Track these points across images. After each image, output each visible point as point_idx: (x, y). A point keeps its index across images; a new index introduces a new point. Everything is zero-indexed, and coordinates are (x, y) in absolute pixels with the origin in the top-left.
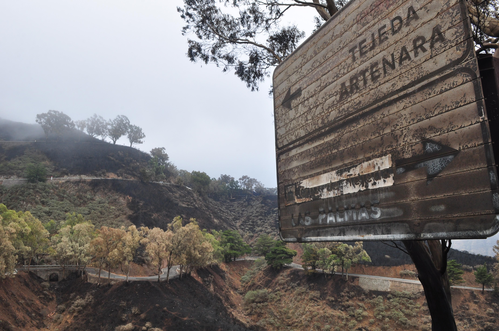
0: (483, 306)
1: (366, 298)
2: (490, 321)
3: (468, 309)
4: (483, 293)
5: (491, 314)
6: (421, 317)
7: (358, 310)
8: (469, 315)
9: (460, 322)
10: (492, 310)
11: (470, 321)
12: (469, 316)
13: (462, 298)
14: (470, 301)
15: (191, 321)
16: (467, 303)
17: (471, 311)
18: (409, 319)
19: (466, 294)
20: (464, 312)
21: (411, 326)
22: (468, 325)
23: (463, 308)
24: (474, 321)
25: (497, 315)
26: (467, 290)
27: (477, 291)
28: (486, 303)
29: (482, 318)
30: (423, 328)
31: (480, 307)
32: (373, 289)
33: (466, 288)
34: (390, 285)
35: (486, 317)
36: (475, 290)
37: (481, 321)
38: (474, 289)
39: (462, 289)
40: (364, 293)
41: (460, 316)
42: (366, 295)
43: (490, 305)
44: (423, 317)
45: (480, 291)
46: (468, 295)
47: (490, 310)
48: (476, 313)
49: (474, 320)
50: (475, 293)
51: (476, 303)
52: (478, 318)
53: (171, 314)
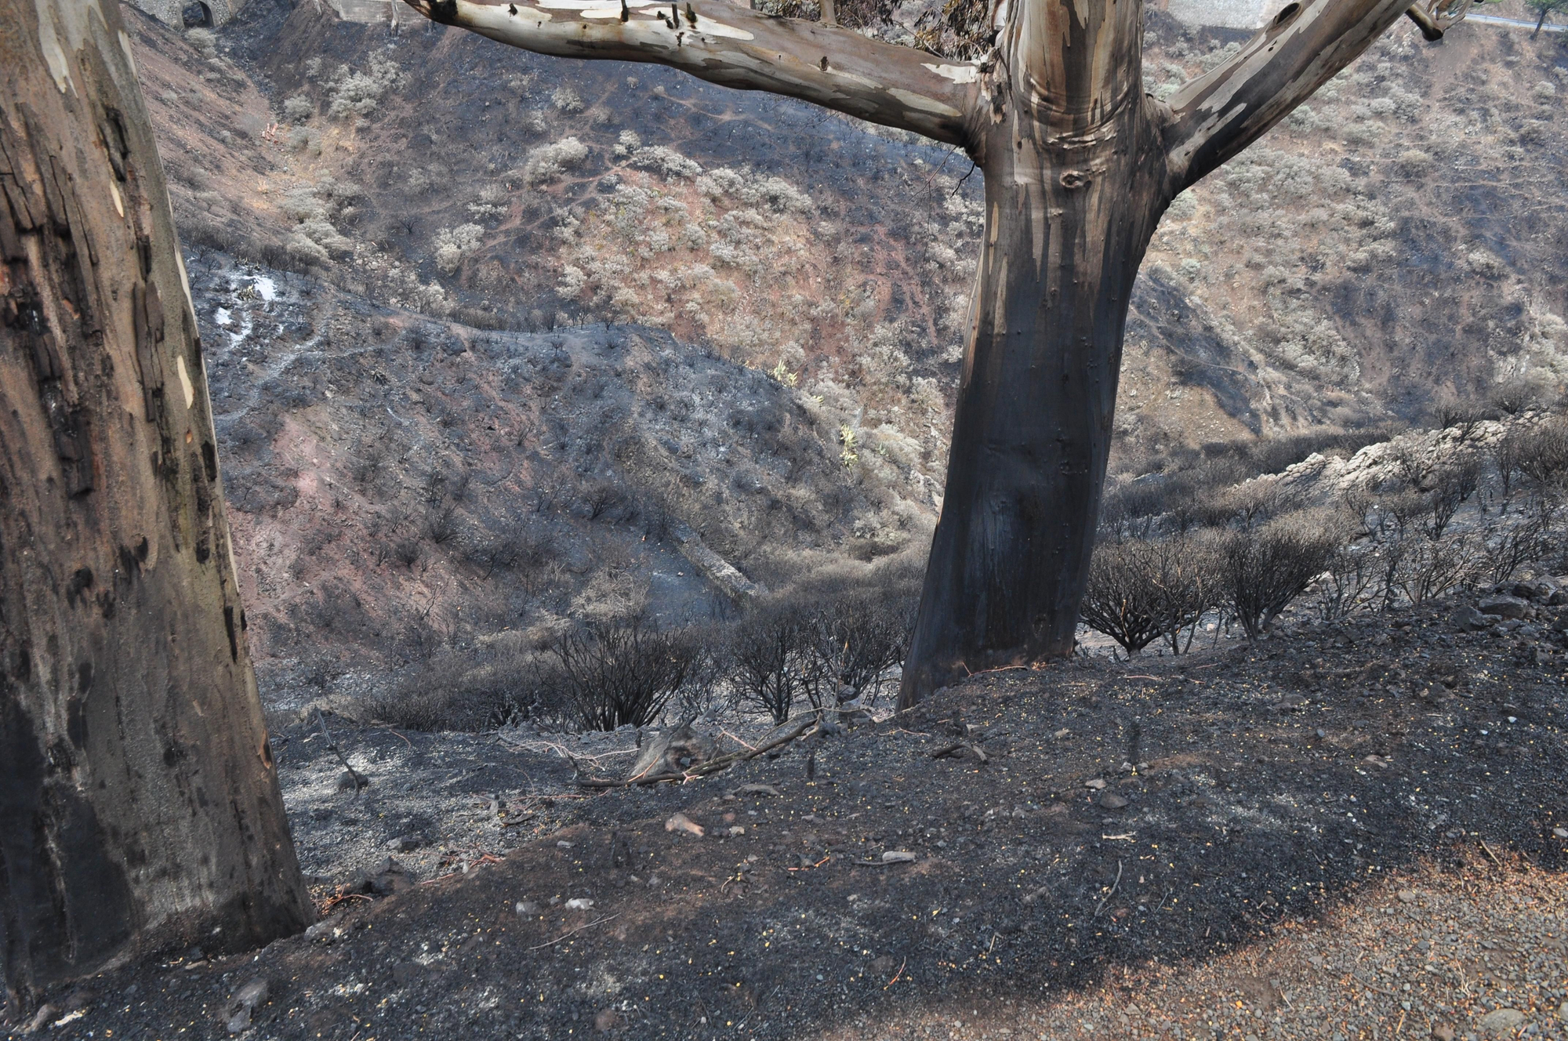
0: (1527, 73)
1: (1191, 49)
2: (1539, 117)
3: (1483, 83)
4: (1533, 36)
5: (1546, 97)
6: (1348, 103)
7: (1165, 86)
8: (1485, 98)
9: (1458, 119)
10: (1549, 88)
11: (1485, 114)
12: (1485, 102)
13: (1474, 51)
14: (1493, 60)
15: (746, 123)
16: (1485, 65)
17: (1493, 87)
18: (1314, 109)
19: (1488, 37)
20: (1473, 90)
21: (1318, 127)
22: (1479, 125)
23: (1473, 78)
24: (1497, 116)
25: (1559, 101)
26: (1491, 26)
27: (1519, 30)
28: (1538, 68)
29: (1517, 107)
30: (1350, 134)
31: (1518, 77)
32: (1211, 20)
33: (1491, 20)
34: (1264, 11)
35: (1529, 107)
36: (1515, 29)
37: (1513, 115)
38: (1512, 24)
39: (1478, 25)
40: (1185, 35)
41: (1460, 101)
42: (1189, 40)
43: (1548, 73)
44: (1355, 103)
45: (1528, 32)
46: (1491, 42)
47: (1544, 87)
48: (1503, 94)
49: (1494, 111)
50: (1512, 36)
51: (1509, 65)
52: (1508, 107)
53: (681, 105)
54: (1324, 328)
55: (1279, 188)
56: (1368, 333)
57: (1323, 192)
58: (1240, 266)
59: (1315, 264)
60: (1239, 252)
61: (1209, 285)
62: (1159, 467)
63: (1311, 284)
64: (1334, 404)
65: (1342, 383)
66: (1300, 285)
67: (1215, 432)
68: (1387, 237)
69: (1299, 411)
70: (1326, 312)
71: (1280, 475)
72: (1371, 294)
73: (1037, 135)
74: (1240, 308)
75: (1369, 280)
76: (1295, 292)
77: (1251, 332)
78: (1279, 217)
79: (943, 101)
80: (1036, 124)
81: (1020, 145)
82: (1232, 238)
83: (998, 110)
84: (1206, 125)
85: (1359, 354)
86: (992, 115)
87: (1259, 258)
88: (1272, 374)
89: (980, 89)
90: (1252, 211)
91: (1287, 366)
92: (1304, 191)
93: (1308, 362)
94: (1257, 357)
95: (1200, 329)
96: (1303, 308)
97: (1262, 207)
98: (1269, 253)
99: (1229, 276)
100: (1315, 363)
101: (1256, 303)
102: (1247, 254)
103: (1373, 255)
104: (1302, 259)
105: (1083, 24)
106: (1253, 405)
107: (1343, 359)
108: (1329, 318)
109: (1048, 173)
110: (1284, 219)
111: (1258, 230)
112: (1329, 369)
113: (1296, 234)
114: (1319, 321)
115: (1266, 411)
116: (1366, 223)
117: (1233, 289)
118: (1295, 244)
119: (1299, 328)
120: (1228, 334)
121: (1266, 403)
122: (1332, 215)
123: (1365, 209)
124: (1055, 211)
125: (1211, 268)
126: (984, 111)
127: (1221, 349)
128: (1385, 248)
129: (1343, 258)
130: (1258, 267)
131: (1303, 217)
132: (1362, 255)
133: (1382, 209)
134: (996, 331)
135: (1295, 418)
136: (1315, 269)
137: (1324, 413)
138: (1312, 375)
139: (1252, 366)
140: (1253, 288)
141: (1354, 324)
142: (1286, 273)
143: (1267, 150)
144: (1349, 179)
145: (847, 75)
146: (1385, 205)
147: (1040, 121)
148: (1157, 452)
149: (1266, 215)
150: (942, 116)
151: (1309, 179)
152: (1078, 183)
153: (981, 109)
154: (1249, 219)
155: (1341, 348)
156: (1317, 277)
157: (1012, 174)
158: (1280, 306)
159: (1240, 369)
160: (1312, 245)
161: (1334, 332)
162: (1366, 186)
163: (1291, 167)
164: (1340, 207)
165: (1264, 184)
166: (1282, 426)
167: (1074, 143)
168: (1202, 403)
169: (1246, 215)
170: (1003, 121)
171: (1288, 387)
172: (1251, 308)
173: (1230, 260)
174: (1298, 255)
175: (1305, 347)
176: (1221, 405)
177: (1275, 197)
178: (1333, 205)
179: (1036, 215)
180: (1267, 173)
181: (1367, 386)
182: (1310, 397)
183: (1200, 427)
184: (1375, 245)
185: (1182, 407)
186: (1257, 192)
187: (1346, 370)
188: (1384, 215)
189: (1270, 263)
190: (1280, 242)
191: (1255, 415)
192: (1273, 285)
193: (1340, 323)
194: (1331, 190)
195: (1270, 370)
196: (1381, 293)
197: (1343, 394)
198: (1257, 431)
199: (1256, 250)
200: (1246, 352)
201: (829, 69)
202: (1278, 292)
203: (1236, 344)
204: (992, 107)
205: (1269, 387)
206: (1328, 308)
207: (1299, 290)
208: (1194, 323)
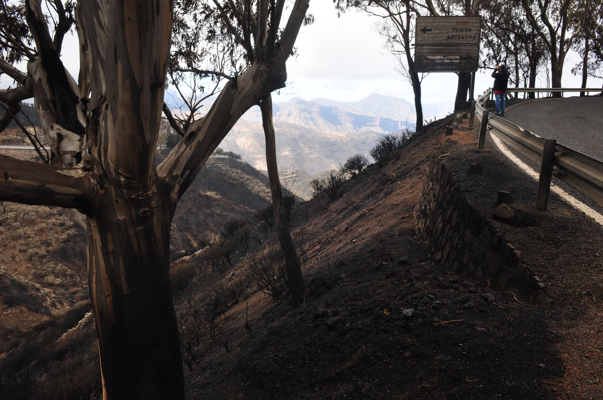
54: (60, 267)
55: (23, 219)
56: (78, 263)
57: (41, 217)
58: (16, 253)
59: (47, 244)
60: (14, 247)
61: (6, 264)
62: (16, 345)
63: (47, 251)
64: (75, 293)
65: (75, 284)
66: (45, 253)
67: (32, 321)
68: (71, 228)
69: (63, 300)
70: (58, 260)
71: (77, 327)
72: (73, 249)
73: (126, 196)
74: (23, 268)
75: (71, 244)
76: (43, 257)
77: (31, 277)
78: (27, 230)
79: (73, 187)
80: (124, 190)
81: (117, 202)
82: (9, 243)
83: (102, 187)
84: (178, 181)
85: (77, 272)
86: (100, 190)
87: (24, 248)
88: (47, 290)
89: (89, 179)
90: (14, 230)
91: (50, 285)
92: (33, 218)
93: (58, 281)
94: (38, 286)
95: (10, 282)
96: (49, 262)
97: (18, 228)
98: (27, 245)
99: (13, 258)
100: (61, 280)
101: (29, 265)
102: (18, 247)
103: (69, 235)
104: (42, 243)
105: (148, 142)
106: (44, 305)
107: (72, 276)
108: (61, 262)
109: (133, 212)
110: (29, 230)
111: (20, 237)
112: (67, 281)
113: (36, 235)
114: (57, 265)
115: (50, 305)
116: (62, 225)
117: (17, 262)
118: (37, 238)
119: (50, 269)
120: (23, 280)
121: (49, 302)
122: (48, 225)
123: (60, 220)
124: (140, 229)
125: (4, 256)
126: (95, 188)
127: (22, 287)
128: (72, 232)
129: (58, 239)
130: (25, 251)
131: (36, 228)
132: (64, 236)
133: (66, 218)
134: (125, 293)
135: (62, 304)
136: (48, 246)
137: (73, 298)
138: (61, 285)
139: (38, 290)
140: (25, 260)
141: (71, 262)
142: (37, 250)
143: (13, 206)
144: (50, 210)
145: (20, 181)
146: (67, 216)
147: (126, 189)
148: (9, 339)
149: (21, 230)
150: (73, 195)
151: (34, 213)
152: (148, 213)
153: (93, 188)
154: (14, 234)
155: (69, 272)
156: (50, 248)
157: (116, 216)
158: (39, 263)
159: (33, 293)
160: (44, 237)
161: (64, 267)
162: (57, 211)
163: (25, 210)
164: (50, 221)
165: (16, 219)
166: (59, 309)
167: (144, 196)
168: (22, 311)
169: (13, 232)
170: (106, 192)
171: (54, 293)
172: (27, 268)
173: (12, 251)
174: (39, 242)
175: (55, 276)
176: (30, 309)
177: (22, 223)
178: (47, 221)
179: (131, 232)
180: (16, 215)
181: (84, 282)
182: (65, 294)
183: (24, 321)
184: (68, 232)
185: (13, 316)
186: (14, 223)
187: (74, 279)
188: (68, 220)
189: (29, 248)
190: (30, 239)
191: (46, 308)
192: (33, 256)
193: (65, 263)
194: (44, 216)
195: (45, 289)
196: (77, 248)
197: (76, 289)
198: (49, 314)
199: (22, 245)
200: (32, 285)
201: (10, 179)
202: (37, 258)
203: (27, 283)
204: (99, 186)
205: (48, 296)
206: (59, 259)
207: (45, 255)
208: (6, 280)
